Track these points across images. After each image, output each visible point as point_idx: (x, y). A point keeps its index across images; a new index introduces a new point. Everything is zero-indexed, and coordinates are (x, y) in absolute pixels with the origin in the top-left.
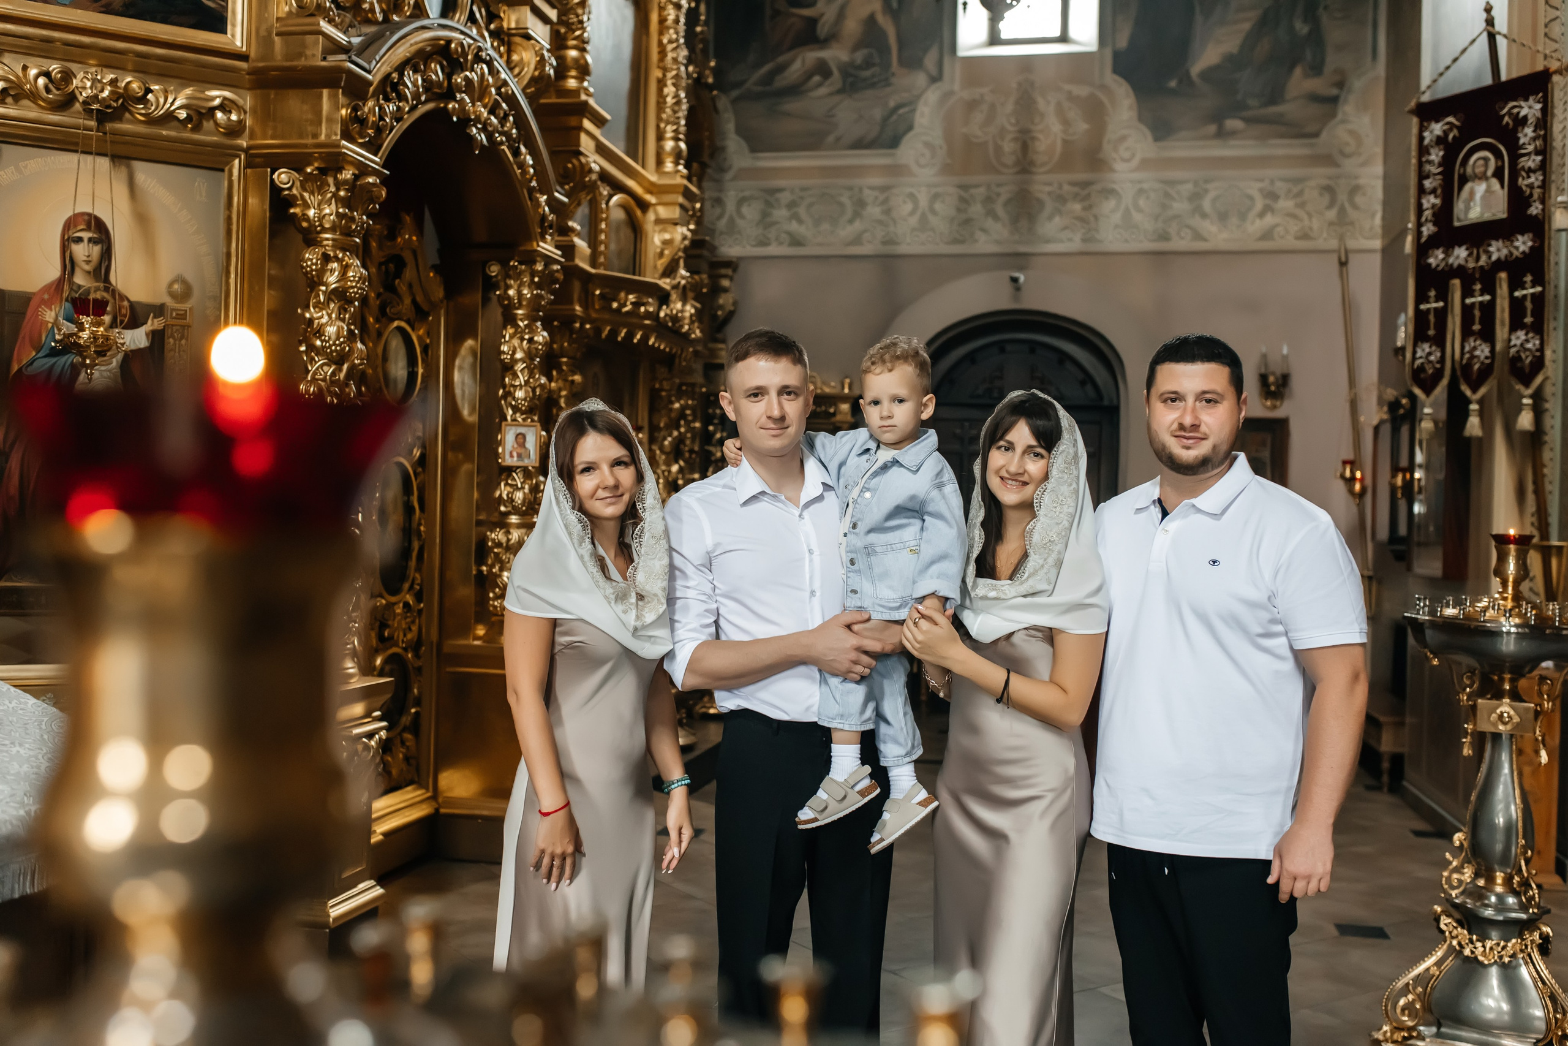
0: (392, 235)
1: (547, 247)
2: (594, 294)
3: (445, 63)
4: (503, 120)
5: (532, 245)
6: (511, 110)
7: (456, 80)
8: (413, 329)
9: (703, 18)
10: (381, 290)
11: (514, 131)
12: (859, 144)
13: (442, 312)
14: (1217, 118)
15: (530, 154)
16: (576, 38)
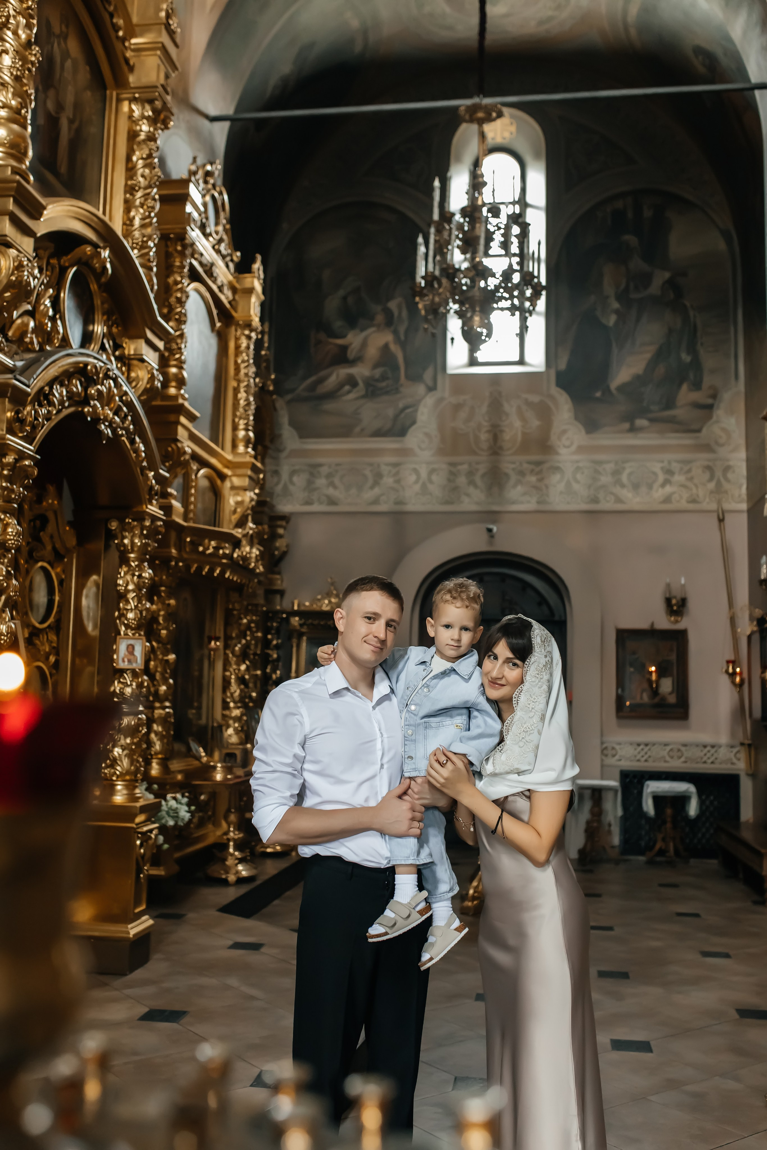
0: (39, 500)
1: (153, 509)
2: (185, 541)
3: (83, 379)
4: (124, 419)
5: (142, 508)
6: (129, 411)
7: (91, 392)
8: (52, 567)
9: (266, 345)
10: (30, 540)
11: (131, 427)
12: (378, 433)
13: (75, 555)
14: (629, 418)
15: (143, 443)
16: (176, 360)
